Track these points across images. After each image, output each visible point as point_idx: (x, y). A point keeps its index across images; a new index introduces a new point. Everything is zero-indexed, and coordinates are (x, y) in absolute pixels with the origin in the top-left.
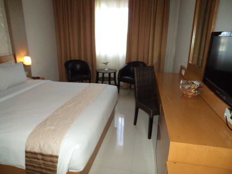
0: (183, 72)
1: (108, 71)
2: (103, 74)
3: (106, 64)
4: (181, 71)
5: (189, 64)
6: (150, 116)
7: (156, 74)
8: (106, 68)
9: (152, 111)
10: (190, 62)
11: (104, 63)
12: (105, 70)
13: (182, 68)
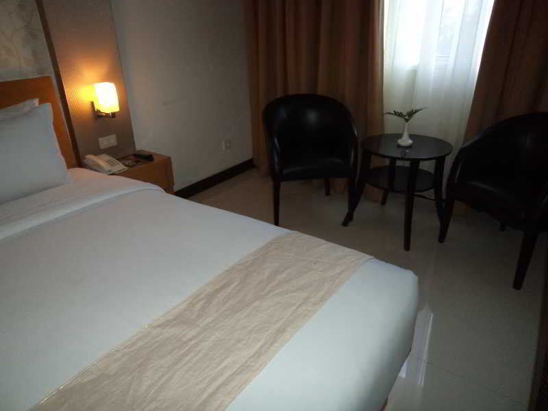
1: (410, 147)
3: (408, 117)
8: (406, 136)
11: (400, 115)
12: (402, 142)
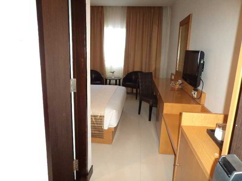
0: (173, 77)
1: (114, 78)
2: (110, 80)
3: (113, 73)
4: (171, 77)
5: (176, 71)
6: (150, 104)
7: (153, 78)
9: (151, 101)
10: (177, 70)
11: (111, 72)
12: (112, 77)
13: (172, 74)
